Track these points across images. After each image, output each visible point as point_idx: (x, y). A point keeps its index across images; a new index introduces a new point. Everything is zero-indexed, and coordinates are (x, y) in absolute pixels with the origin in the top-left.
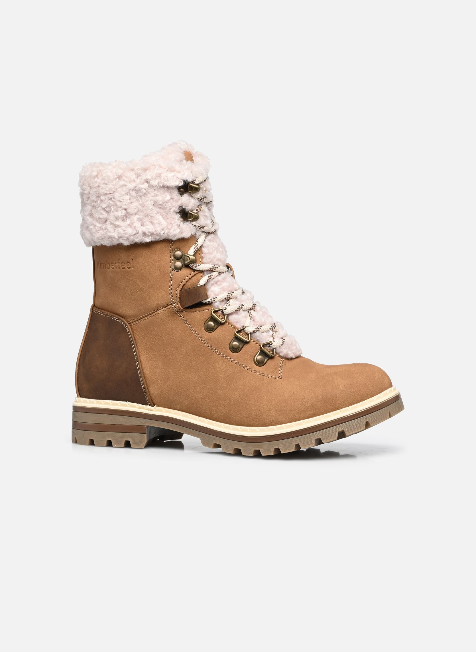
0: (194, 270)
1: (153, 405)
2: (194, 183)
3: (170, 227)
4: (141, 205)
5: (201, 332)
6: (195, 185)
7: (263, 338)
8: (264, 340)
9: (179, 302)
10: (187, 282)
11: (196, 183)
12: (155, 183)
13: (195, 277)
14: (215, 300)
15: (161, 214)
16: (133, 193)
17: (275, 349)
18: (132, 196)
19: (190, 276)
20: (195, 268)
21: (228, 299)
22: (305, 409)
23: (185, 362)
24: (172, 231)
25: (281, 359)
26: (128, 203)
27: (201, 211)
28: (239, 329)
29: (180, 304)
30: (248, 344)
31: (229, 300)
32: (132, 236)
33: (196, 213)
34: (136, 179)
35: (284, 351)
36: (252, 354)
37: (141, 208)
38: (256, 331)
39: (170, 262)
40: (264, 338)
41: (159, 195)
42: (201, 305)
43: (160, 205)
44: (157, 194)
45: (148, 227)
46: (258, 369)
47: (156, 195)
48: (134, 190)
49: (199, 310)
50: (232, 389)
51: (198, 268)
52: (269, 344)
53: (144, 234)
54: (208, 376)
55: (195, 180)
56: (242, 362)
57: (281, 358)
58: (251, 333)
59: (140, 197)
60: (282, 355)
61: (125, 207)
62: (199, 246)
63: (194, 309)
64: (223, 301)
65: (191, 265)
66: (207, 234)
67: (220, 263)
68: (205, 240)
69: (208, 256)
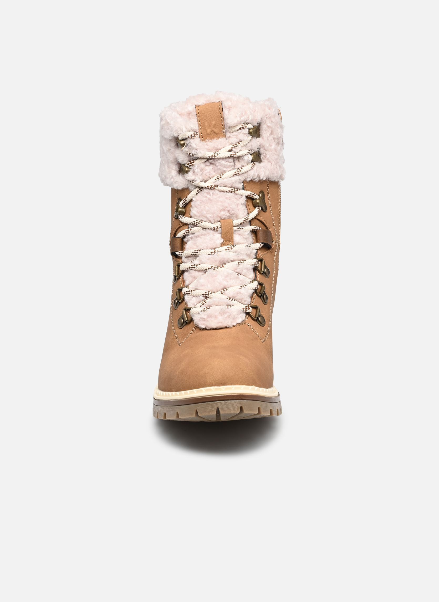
8: (189, 304)
10: (176, 231)
11: (179, 139)
13: (181, 228)
17: (192, 316)
19: (178, 226)
20: (180, 220)
25: (193, 326)
27: (193, 166)
30: (181, 304)
33: (187, 167)
36: (179, 315)
38: (188, 294)
39: (175, 208)
40: (190, 302)
46: (177, 330)
51: (182, 220)
52: (190, 308)
55: (179, 136)
56: (173, 320)
62: (188, 200)
64: (190, 256)
65: (179, 216)
66: (201, 188)
67: (205, 219)
68: (196, 194)
69: (194, 211)
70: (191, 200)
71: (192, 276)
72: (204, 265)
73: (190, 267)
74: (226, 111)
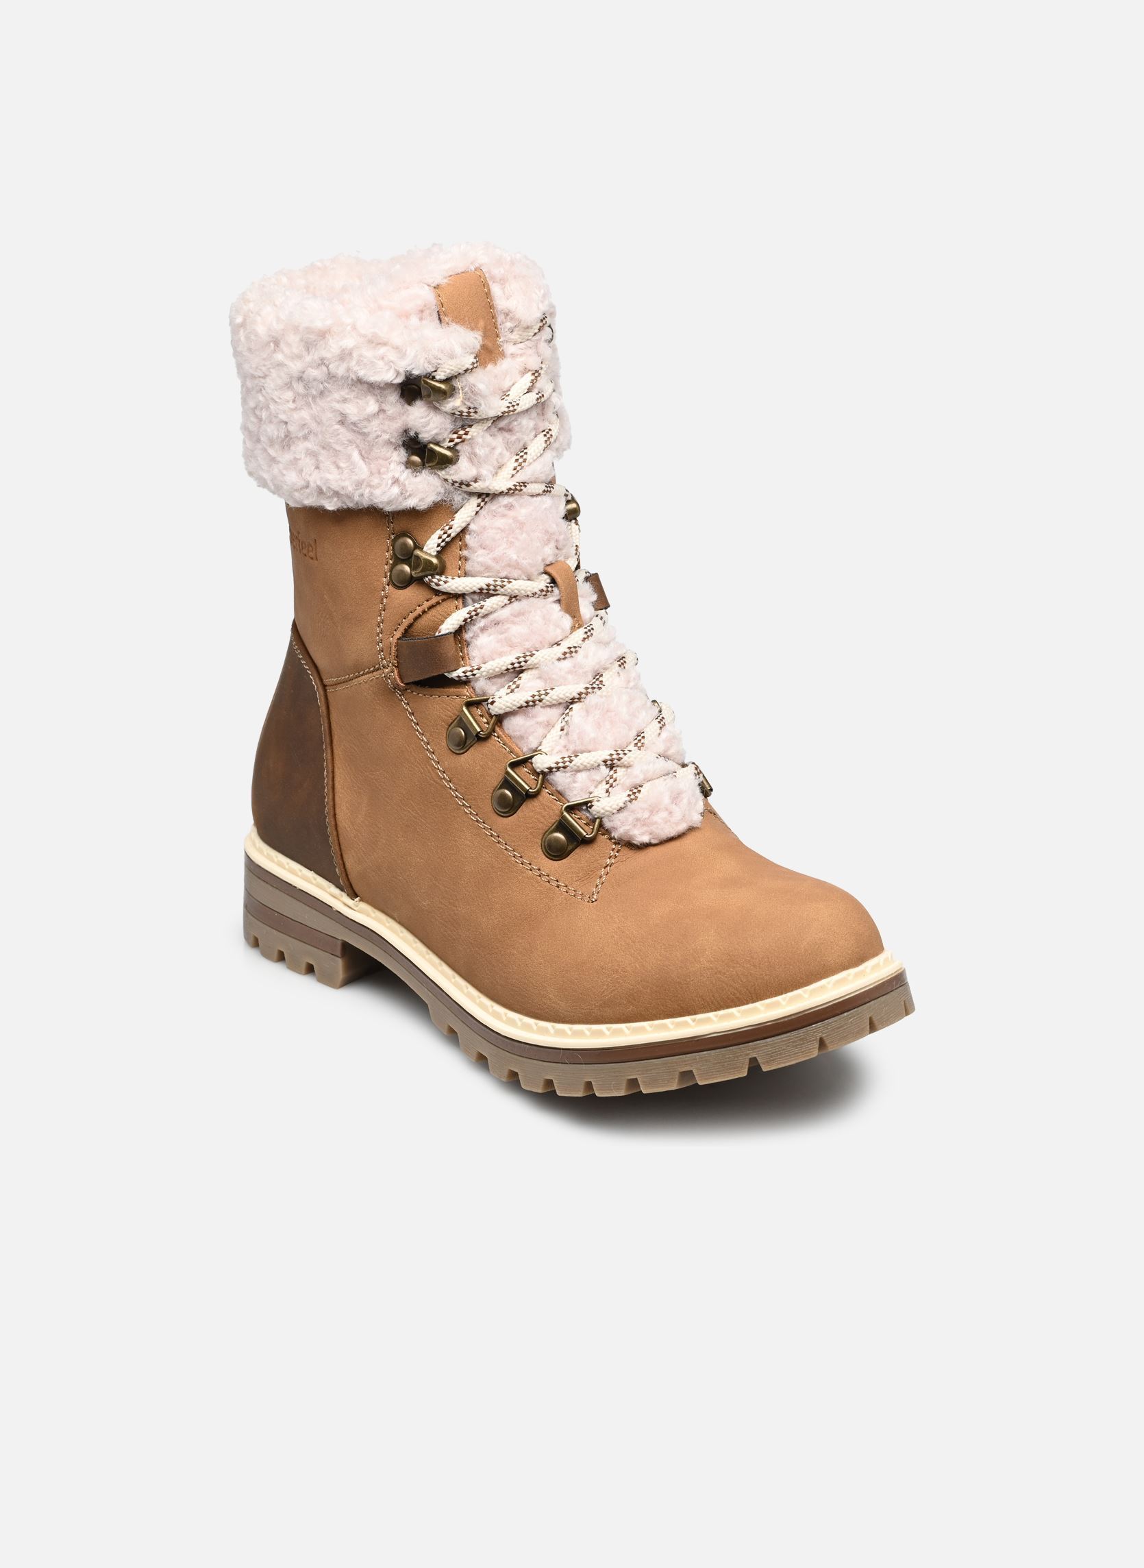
0: (437, 593)
1: (353, 894)
2: (434, 377)
3: (375, 481)
4: (314, 418)
5: (438, 748)
6: (437, 381)
7: (573, 787)
8: (575, 792)
9: (395, 667)
10: (416, 619)
11: (438, 378)
12: (341, 371)
13: (439, 608)
14: (474, 675)
15: (357, 446)
16: (300, 388)
17: (601, 819)
18: (298, 394)
19: (426, 605)
20: (436, 588)
21: (516, 671)
22: (614, 997)
23: (405, 813)
24: (377, 492)
25: (614, 846)
26: (289, 408)
27: (466, 443)
28: (519, 757)
29: (399, 672)
30: (535, 800)
31: (520, 674)
32: (296, 490)
33: (449, 448)
34: (305, 353)
35: (622, 826)
36: (540, 826)
37: (314, 426)
38: (558, 769)
39: (385, 562)
40: (575, 787)
41: (351, 400)
42: (441, 682)
43: (354, 424)
44: (347, 396)
45: (330, 476)
46: (549, 865)
47: (345, 400)
48: (300, 379)
49: (438, 693)
50: (483, 907)
51: (444, 587)
52: (586, 803)
53: (320, 492)
54: (443, 860)
55: (436, 371)
56: (513, 844)
57: (615, 843)
58: (543, 773)
59: (314, 397)
60: (615, 834)
61: (283, 417)
62: (453, 533)
63: (428, 690)
64: (501, 675)
65: (427, 579)
66: (486, 497)
67: (515, 574)
68: (476, 514)
69: (478, 557)
70: (464, 531)
71: (539, 723)
72: (562, 687)
73: (527, 702)
74: (496, 290)
